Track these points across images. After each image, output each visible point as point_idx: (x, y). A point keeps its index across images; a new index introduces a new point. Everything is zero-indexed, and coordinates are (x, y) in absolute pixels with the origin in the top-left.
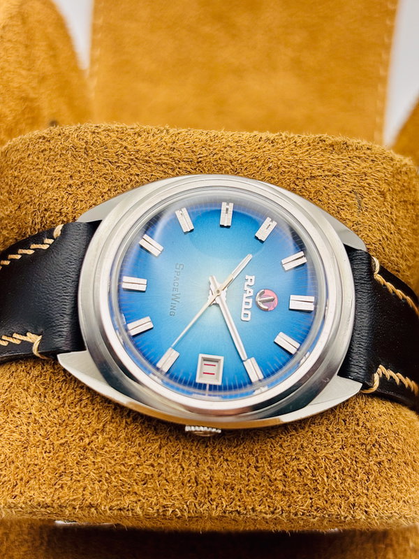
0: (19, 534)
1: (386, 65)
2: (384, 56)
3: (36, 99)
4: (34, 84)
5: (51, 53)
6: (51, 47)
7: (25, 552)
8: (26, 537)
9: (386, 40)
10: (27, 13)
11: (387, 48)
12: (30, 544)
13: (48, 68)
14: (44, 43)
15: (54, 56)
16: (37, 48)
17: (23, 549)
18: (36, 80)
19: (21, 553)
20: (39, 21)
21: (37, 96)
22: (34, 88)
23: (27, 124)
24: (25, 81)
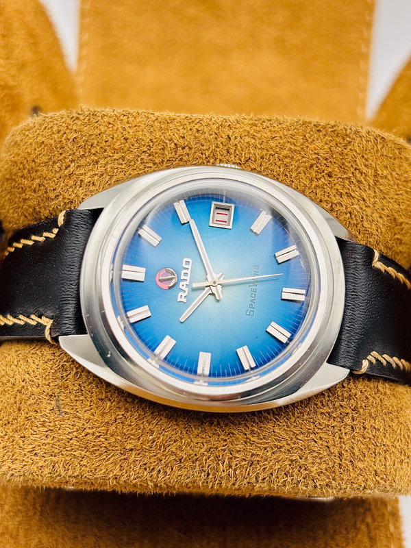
0: (14, 505)
1: (368, 41)
2: (365, 33)
3: (15, 86)
4: (13, 72)
5: (31, 41)
6: (31, 34)
7: (19, 521)
8: (20, 508)
9: (367, 17)
10: (3, 4)
11: (369, 25)
12: (24, 514)
13: (28, 55)
14: (23, 32)
15: (34, 44)
16: (15, 37)
17: (18, 519)
18: (15, 68)
19: (16, 523)
20: (17, 11)
21: (16, 84)
22: (14, 76)
23: (6, 112)
24: (3, 70)
